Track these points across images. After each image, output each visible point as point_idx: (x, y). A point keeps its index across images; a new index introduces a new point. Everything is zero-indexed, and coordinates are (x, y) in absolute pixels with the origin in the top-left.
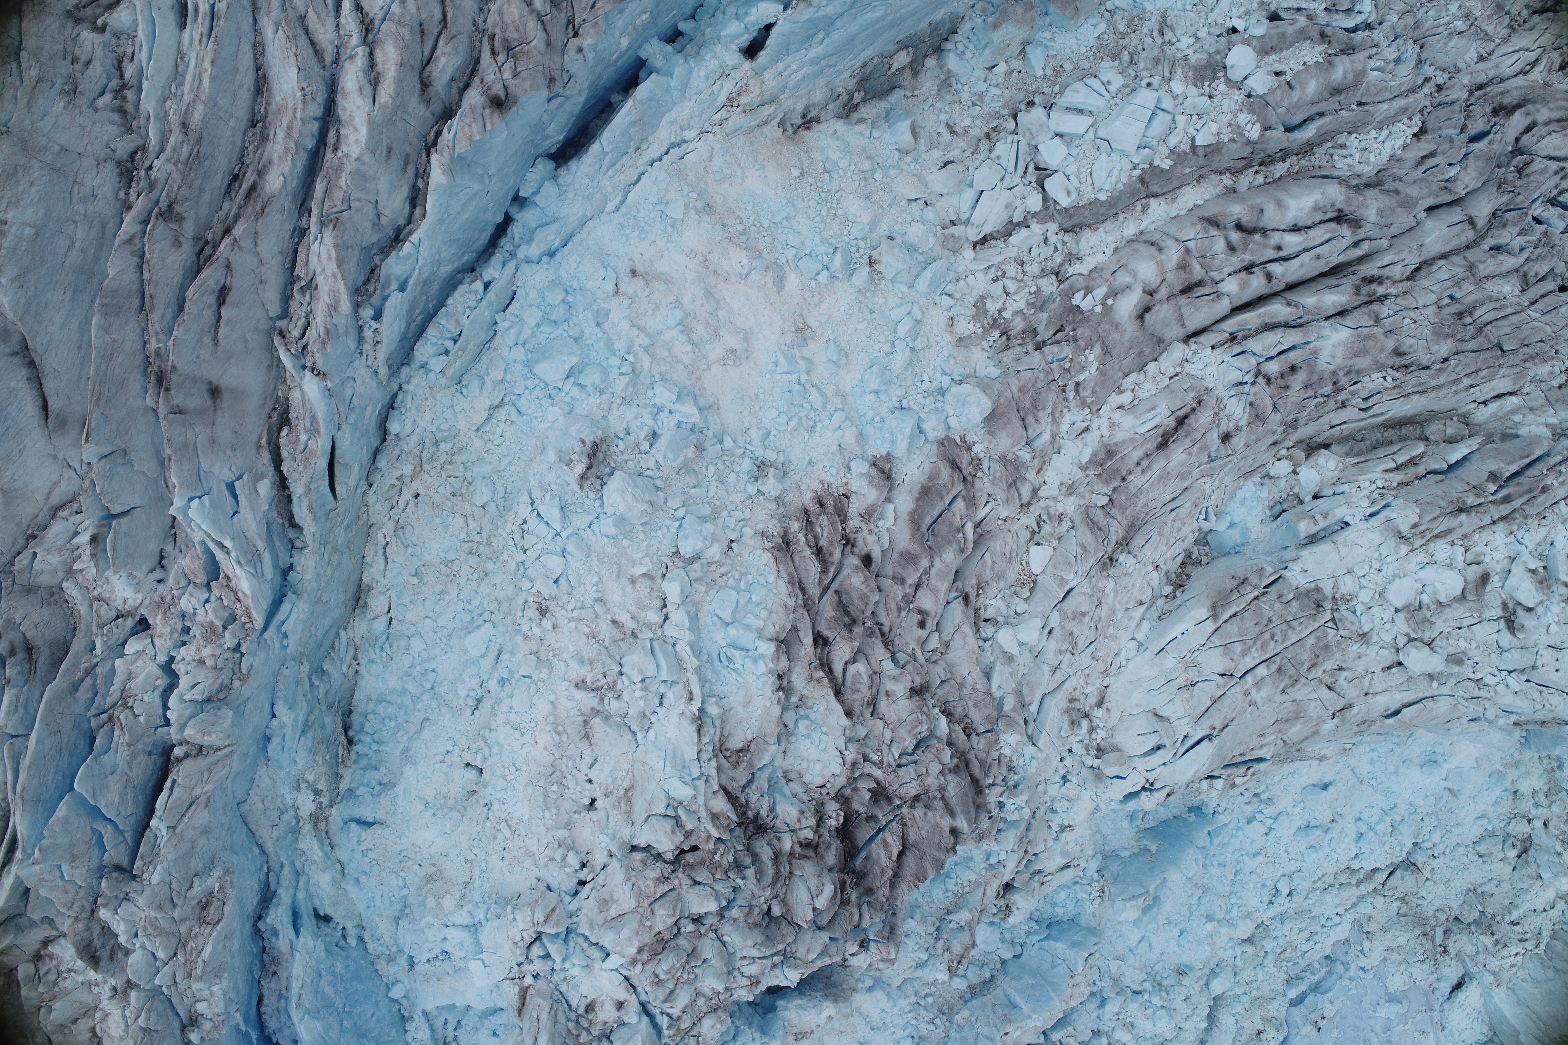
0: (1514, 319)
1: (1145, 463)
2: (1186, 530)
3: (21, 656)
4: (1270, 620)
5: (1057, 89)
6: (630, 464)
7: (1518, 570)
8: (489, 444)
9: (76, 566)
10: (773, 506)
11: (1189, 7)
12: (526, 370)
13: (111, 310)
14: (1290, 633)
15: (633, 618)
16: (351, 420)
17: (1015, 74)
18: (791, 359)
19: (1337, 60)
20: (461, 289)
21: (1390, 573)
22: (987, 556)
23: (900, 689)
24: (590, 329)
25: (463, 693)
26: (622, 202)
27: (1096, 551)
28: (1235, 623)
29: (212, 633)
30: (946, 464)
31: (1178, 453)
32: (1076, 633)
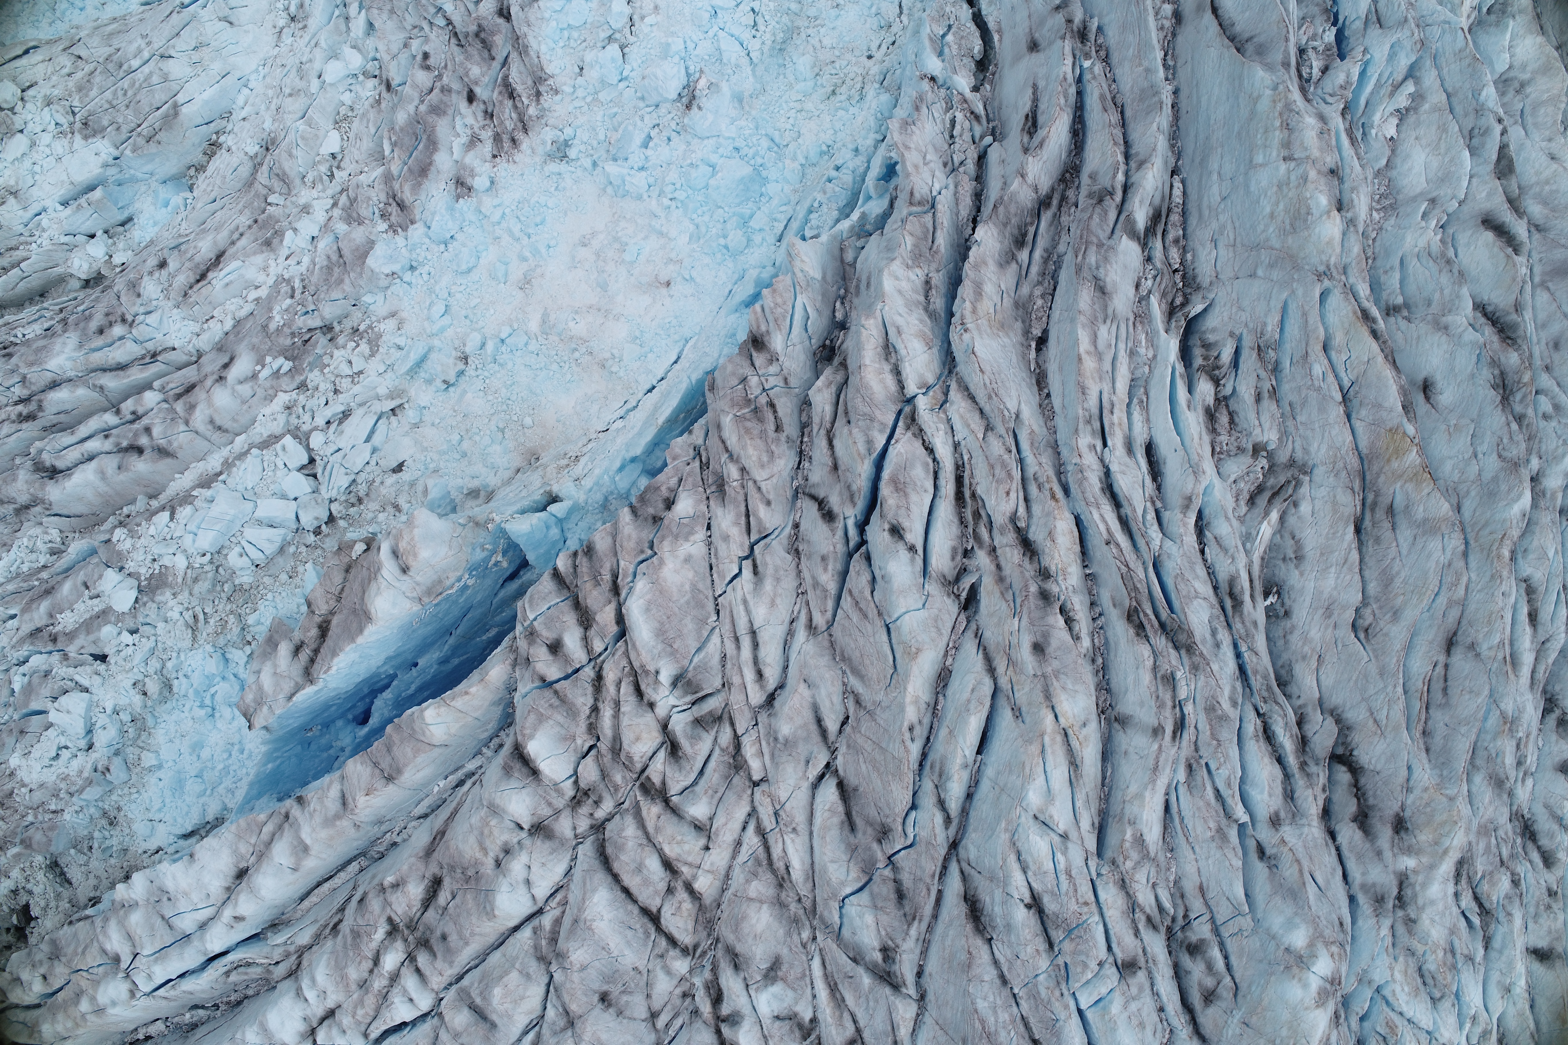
1: (236, 236)
2: (203, 187)
4: (127, 107)
5: (292, 549)
8: (800, 108)
10: (549, 121)
11: (174, 655)
12: (765, 173)
14: (111, 98)
18: (536, 254)
19: (45, 621)
21: (25, 163)
22: (373, 132)
24: (705, 220)
27: (280, 155)
28: (157, 102)
30: (407, 203)
31: (205, 248)
32: (297, 79)
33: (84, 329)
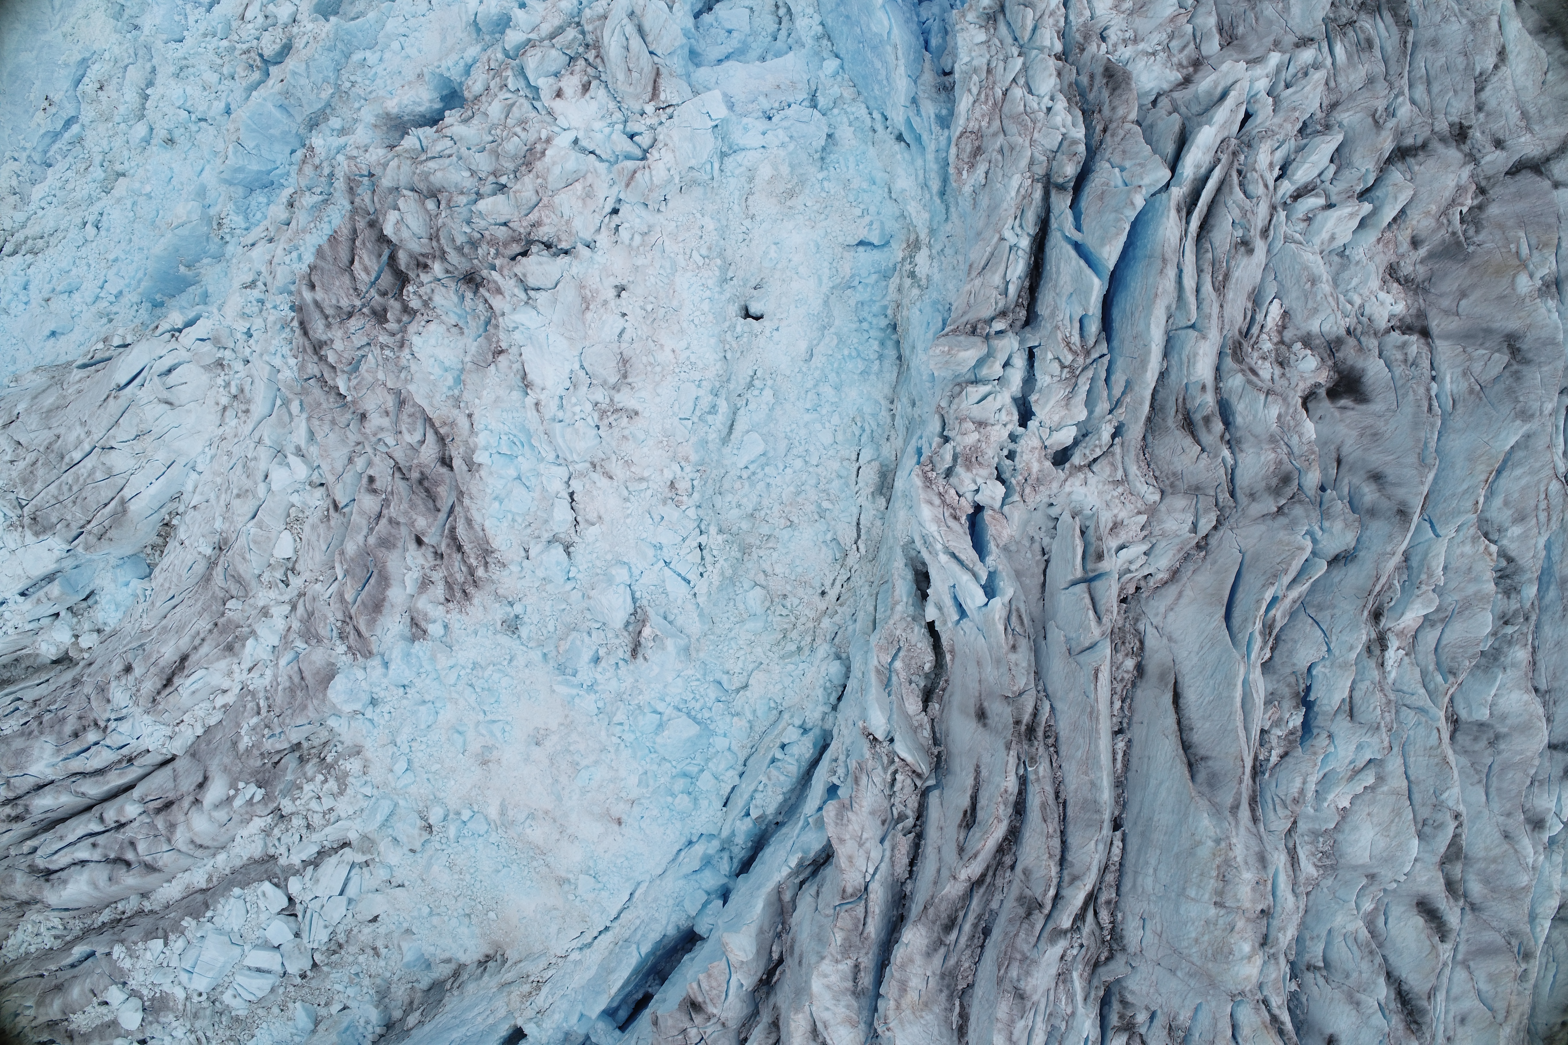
1: (197, 641)
2: (160, 580)
3: (1197, 417)
4: (74, 503)
5: (281, 991)
6: (612, 635)
8: (750, 650)
9: (1145, 518)
10: (500, 592)
14: (56, 493)
15: (596, 483)
17: (322, 1003)
18: (492, 735)
22: (324, 548)
23: (376, 420)
26: (633, 893)
27: (233, 557)
28: (103, 499)
30: (364, 633)
31: (169, 653)
32: (244, 477)
33: (60, 733)
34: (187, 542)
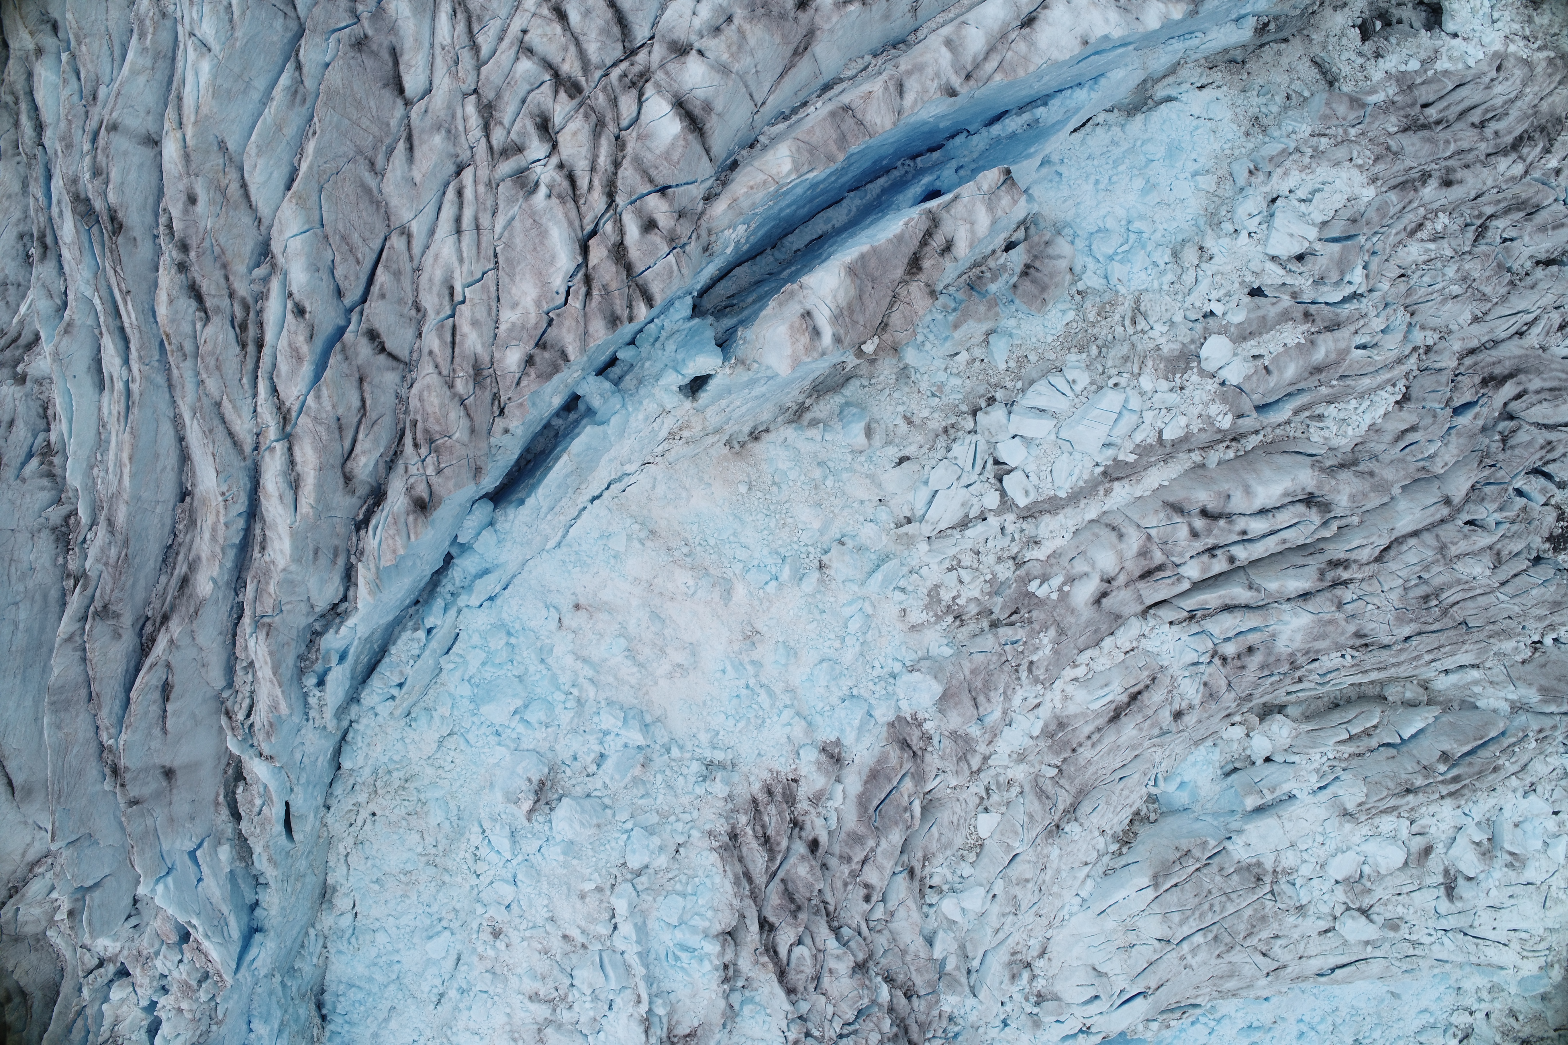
0: (1482, 601)
1: (1095, 737)
2: (1134, 796)
3: (17, 1000)
4: (1210, 892)
5: (1019, 385)
6: (578, 788)
7: (1462, 841)
8: (440, 771)
9: (57, 917)
10: (721, 804)
11: (1165, 287)
12: (472, 707)
13: (61, 706)
14: (1228, 904)
15: (583, 932)
16: (303, 780)
17: (977, 363)
18: (739, 666)
19: (1320, 339)
20: (406, 635)
21: (1333, 846)
22: (934, 828)
23: (843, 967)
24: (534, 666)
25: (426, 989)
26: (564, 537)
27: (1043, 819)
28: (1175, 894)
29: (187, 989)
30: (896, 746)
31: (1129, 729)
32: (1020, 897)
33: (1269, 654)
34: (1097, 833)
